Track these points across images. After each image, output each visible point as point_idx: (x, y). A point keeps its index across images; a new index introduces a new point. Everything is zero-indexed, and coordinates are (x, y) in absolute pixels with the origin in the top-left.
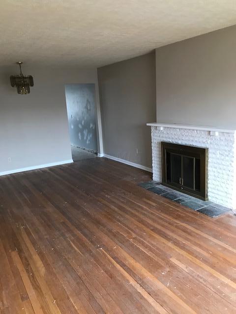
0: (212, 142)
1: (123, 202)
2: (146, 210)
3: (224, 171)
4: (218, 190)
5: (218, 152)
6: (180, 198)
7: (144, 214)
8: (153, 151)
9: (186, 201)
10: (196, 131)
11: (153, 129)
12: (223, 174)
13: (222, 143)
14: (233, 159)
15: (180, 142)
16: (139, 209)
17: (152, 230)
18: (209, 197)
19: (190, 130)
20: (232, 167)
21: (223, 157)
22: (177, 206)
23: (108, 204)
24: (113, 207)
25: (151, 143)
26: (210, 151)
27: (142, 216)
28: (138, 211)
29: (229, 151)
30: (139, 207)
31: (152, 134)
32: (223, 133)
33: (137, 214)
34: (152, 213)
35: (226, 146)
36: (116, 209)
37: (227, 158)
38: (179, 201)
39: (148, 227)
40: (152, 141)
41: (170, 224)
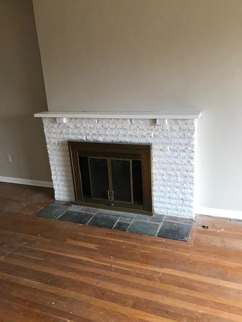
0: (157, 134)
1: (37, 262)
2: (91, 265)
3: (178, 173)
4: (169, 198)
5: (168, 148)
6: (118, 221)
7: (94, 275)
8: (51, 157)
9: (131, 223)
10: (129, 121)
11: (46, 123)
12: (177, 176)
13: (175, 134)
14: (191, 155)
15: (101, 139)
16: (78, 267)
17: (134, 306)
18: (155, 209)
19: (118, 119)
20: (191, 165)
21: (176, 154)
22: (126, 237)
23: (13, 278)
24: (26, 281)
25: (46, 144)
26: (154, 147)
27: (94, 282)
28: (79, 272)
29: (186, 144)
30: (73, 261)
31: (45, 130)
32: (176, 120)
33: (81, 279)
34: (105, 268)
35: (180, 137)
36: (36, 284)
37: (183, 154)
38: (121, 227)
39: (124, 304)
40: (47, 141)
41: (147, 278)
